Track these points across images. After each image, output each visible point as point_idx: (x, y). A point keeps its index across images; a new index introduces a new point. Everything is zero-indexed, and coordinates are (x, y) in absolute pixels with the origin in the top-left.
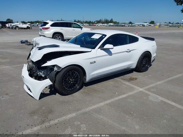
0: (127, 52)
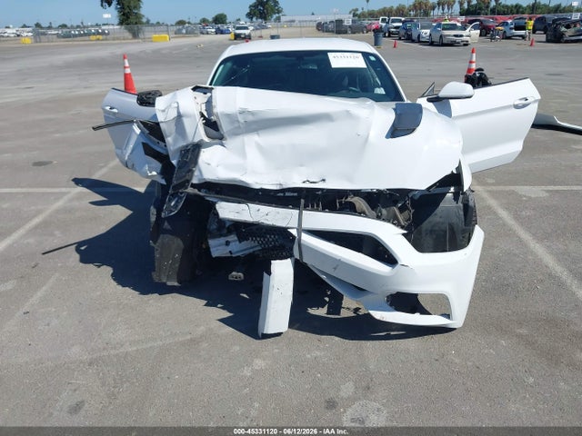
0: (517, 107)
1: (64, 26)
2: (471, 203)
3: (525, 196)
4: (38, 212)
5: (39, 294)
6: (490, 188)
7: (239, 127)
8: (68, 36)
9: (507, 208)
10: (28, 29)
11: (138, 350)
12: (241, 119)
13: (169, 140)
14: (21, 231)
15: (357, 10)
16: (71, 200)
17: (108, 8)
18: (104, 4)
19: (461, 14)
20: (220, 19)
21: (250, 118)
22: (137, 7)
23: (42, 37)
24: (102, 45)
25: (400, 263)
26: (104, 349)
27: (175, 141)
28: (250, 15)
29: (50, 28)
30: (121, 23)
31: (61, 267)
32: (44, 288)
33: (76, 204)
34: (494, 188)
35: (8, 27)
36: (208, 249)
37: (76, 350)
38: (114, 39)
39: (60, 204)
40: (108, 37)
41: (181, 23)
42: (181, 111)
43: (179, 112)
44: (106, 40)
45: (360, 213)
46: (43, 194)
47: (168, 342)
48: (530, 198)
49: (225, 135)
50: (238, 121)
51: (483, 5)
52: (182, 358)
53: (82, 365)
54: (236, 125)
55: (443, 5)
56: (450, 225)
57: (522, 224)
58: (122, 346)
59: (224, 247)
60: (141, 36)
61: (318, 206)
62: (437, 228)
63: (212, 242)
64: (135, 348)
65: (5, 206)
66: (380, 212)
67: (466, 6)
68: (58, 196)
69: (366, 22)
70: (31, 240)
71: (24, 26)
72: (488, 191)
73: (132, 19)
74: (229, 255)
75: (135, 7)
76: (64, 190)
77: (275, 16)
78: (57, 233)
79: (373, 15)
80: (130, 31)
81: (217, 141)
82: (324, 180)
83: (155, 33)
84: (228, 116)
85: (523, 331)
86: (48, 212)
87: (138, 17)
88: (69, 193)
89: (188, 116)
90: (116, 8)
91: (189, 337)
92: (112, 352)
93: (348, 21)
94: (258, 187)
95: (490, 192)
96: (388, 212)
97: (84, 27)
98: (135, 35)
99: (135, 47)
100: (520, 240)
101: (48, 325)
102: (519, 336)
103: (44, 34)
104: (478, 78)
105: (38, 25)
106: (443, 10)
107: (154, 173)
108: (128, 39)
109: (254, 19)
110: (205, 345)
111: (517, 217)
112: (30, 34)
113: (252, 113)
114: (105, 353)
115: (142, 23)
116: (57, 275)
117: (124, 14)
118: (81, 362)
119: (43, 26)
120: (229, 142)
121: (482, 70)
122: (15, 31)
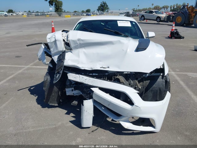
1: (38, 12)
2: (168, 80)
3: (191, 77)
4: (12, 74)
5: (4, 105)
6: (177, 73)
7: (77, 46)
8: (38, 15)
9: (183, 81)
10: (26, 13)
11: (34, 131)
12: (78, 42)
13: (52, 50)
14: (5, 81)
15: (134, 9)
16: (24, 70)
17: (52, 6)
18: (50, 5)
19: (171, 11)
20: (88, 11)
21: (82, 42)
22: (61, 6)
23: (30, 15)
24: (48, 18)
25: (135, 105)
26: (22, 129)
27: (54, 50)
28: (98, 10)
29: (33, 12)
30: (56, 11)
31: (15, 95)
32: (6, 103)
33: (26, 71)
34: (179, 73)
35: (20, 12)
36: (65, 92)
37: (11, 128)
38: (53, 16)
39: (20, 71)
40: (51, 16)
41: (75, 12)
42: (56, 39)
43: (55, 39)
44: (50, 17)
45: (121, 83)
46: (16, 67)
47: (46, 128)
48: (193, 77)
49: (72, 48)
50: (77, 43)
51: (178, 8)
52: (50, 135)
53: (12, 135)
54: (76, 45)
55: (164, 8)
56: (159, 88)
57: (189, 87)
58: (29, 128)
59: (71, 92)
60: (62, 16)
61: (105, 78)
62: (154, 89)
63: (67, 90)
64: (33, 130)
65: (2, 71)
66: (131, 82)
67: (172, 8)
68: (20, 68)
69: (137, 13)
70: (7, 84)
71: (25, 12)
72: (176, 74)
73: (59, 10)
74: (73, 95)
75: (60, 7)
76: (23, 66)
77: (106, 10)
78: (17, 82)
79: (140, 11)
80: (58, 14)
81: (69, 50)
82: (109, 67)
83: (66, 15)
84: (73, 41)
85: (188, 133)
86: (16, 74)
87: (61, 9)
88: (25, 67)
89: (59, 41)
90: (54, 7)
91: (54, 126)
92: (24, 131)
93: (131, 12)
94: (83, 69)
95: (177, 75)
96: (134, 82)
97: (44, 13)
98: (60, 15)
99: (59, 19)
100: (188, 94)
101: (4, 117)
102: (186, 136)
103: (31, 14)
104: (175, 32)
105: (29, 11)
106: (164, 9)
107: (48, 63)
108: (57, 16)
109: (100, 11)
110: (60, 130)
111: (187, 85)
112: (26, 14)
113: (82, 40)
114: (21, 131)
115: (62, 11)
116: (12, 98)
117: (56, 9)
118: (12, 134)
119: (31, 12)
120: (74, 51)
121: (177, 30)
122: (22, 13)
